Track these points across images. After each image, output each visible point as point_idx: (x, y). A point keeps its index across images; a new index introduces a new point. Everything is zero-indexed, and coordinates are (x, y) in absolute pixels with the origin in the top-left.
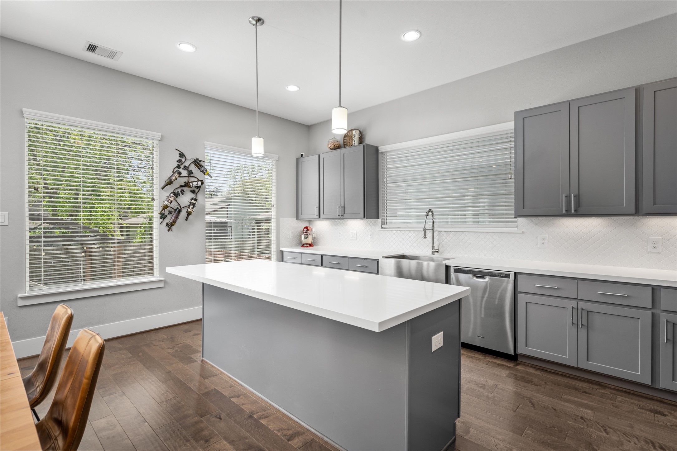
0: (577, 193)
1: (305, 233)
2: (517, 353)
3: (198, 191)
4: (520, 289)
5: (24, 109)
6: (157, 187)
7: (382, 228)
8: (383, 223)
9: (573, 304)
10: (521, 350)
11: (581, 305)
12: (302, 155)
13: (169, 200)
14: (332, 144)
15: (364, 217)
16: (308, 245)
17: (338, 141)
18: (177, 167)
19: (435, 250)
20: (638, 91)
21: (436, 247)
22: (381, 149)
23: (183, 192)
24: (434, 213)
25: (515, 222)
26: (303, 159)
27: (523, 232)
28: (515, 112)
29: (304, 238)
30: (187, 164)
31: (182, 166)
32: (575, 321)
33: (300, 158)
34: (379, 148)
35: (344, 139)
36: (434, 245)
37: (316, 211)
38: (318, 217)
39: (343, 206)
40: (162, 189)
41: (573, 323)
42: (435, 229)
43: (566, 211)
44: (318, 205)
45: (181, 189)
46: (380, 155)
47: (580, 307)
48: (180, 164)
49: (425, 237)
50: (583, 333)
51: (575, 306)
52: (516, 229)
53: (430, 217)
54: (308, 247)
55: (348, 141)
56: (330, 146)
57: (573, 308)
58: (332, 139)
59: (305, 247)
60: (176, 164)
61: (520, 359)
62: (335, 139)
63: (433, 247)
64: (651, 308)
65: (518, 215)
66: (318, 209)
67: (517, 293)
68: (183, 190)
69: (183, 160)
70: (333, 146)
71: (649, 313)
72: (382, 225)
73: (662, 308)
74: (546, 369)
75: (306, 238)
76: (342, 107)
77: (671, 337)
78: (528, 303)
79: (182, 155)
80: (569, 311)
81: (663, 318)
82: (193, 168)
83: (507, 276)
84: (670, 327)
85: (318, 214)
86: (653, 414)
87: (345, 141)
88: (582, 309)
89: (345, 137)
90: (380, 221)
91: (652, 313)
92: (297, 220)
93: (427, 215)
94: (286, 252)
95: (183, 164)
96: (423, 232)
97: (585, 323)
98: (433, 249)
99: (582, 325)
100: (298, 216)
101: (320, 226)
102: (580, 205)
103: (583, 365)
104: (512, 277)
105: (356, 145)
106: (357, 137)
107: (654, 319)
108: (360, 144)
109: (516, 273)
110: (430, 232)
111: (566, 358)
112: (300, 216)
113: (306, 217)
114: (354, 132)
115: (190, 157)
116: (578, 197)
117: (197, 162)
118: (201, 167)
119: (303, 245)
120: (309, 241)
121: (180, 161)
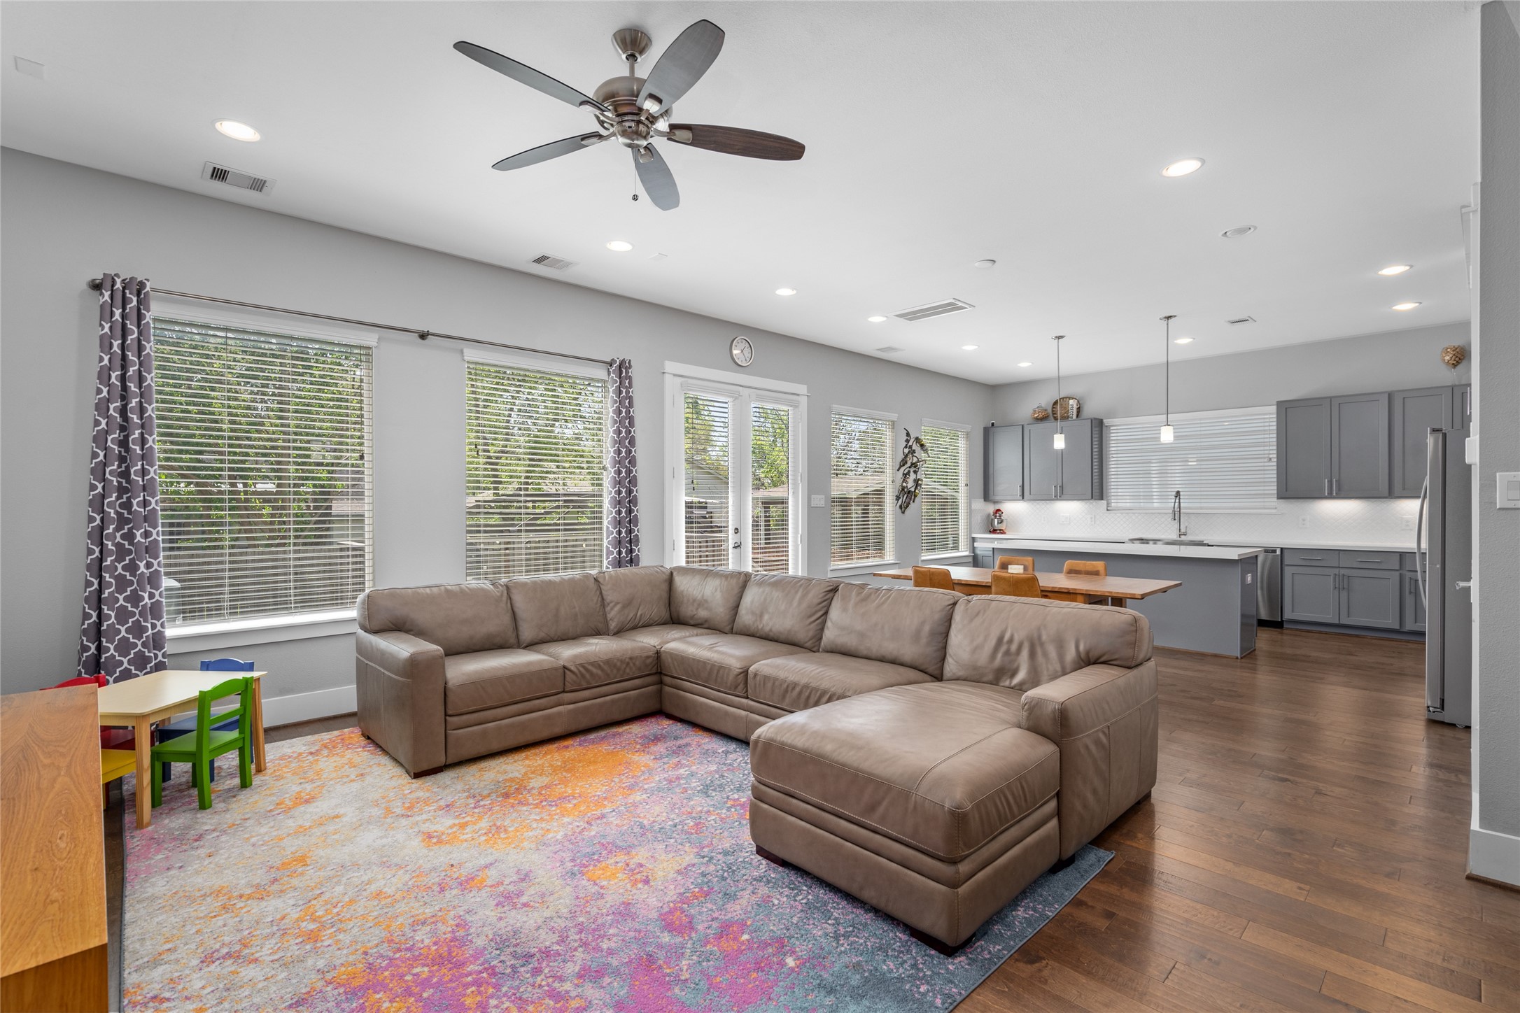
0: (1338, 478)
2: (1283, 619)
3: (919, 471)
4: (1286, 563)
6: (893, 468)
7: (1107, 510)
8: (1108, 505)
9: (1336, 571)
10: (1287, 617)
11: (1343, 571)
12: (993, 424)
13: (904, 481)
14: (1038, 413)
15: (1092, 497)
17: (1045, 410)
18: (906, 447)
19: (1182, 533)
20: (1390, 396)
21: (1183, 530)
22: (1107, 422)
23: (910, 472)
26: (994, 430)
27: (1283, 513)
28: (1277, 402)
31: (909, 446)
32: (1337, 586)
33: (991, 428)
34: (1105, 421)
35: (1054, 408)
36: (1181, 528)
37: (1018, 490)
38: (1020, 497)
39: (1061, 484)
40: (898, 470)
41: (1335, 588)
43: (1328, 494)
44: (1019, 483)
45: (909, 469)
46: (1104, 429)
47: (1341, 574)
48: (907, 443)
49: (1173, 521)
50: (1344, 594)
51: (1337, 574)
52: (1276, 510)
55: (1059, 410)
56: (1035, 415)
57: (1335, 575)
58: (1038, 407)
60: (905, 444)
61: (1285, 625)
62: (1042, 407)
64: (1399, 569)
65: (1280, 498)
66: (1020, 487)
67: (1282, 564)
69: (908, 438)
70: (1039, 416)
71: (1397, 574)
72: (1107, 507)
73: (1407, 568)
74: (1311, 631)
77: (1413, 590)
78: (1293, 575)
79: (908, 434)
80: (1332, 578)
82: (915, 446)
83: (1274, 551)
84: (1413, 582)
85: (1020, 494)
87: (1054, 410)
88: (1343, 575)
89: (1055, 405)
90: (1104, 502)
91: (1400, 573)
92: (986, 500)
93: (1176, 497)
94: (980, 538)
96: (1171, 515)
97: (1345, 586)
98: (1180, 532)
99: (1343, 588)
100: (987, 497)
101: (1013, 508)
102: (1339, 489)
103: (1345, 621)
104: (1278, 552)
105: (1074, 417)
106: (1075, 407)
107: (1401, 577)
108: (1077, 416)
109: (1282, 549)
110: (1177, 514)
111: (1330, 618)
112: (992, 498)
113: (997, 498)
114: (1071, 402)
115: (913, 435)
116: (1338, 482)
117: (917, 439)
118: (922, 446)
119: (994, 531)
120: (1002, 526)
121: (907, 441)
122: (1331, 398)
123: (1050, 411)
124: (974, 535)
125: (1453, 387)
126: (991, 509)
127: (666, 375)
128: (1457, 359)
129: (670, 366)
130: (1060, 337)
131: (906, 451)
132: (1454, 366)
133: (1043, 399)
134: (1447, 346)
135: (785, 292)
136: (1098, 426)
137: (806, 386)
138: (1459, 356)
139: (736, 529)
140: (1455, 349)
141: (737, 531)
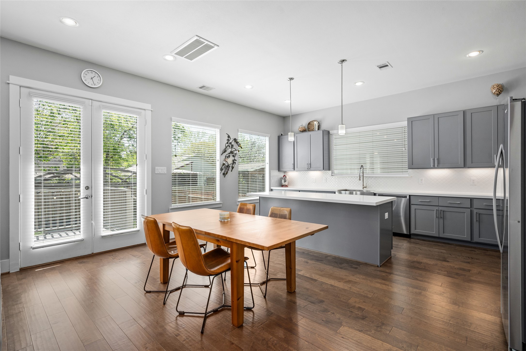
0: (438, 157)
1: (284, 179)
2: (411, 233)
3: (236, 156)
4: (412, 203)
5: (173, 118)
6: (219, 154)
7: (332, 175)
8: (332, 173)
9: (437, 208)
10: (413, 231)
11: (441, 208)
12: (282, 134)
13: (226, 160)
14: (302, 129)
15: (323, 169)
16: (286, 186)
17: (304, 127)
18: (227, 143)
19: (364, 187)
21: (365, 185)
22: (331, 132)
23: (229, 156)
24: (364, 168)
25: (407, 172)
26: (282, 137)
27: (411, 177)
28: (408, 118)
29: (284, 182)
30: (231, 141)
31: (229, 143)
32: (438, 216)
33: (281, 136)
34: (330, 131)
35: (308, 126)
36: (364, 184)
37: (292, 166)
38: (293, 170)
39: (310, 163)
40: (222, 155)
41: (437, 217)
42: (364, 176)
43: (433, 166)
44: (293, 163)
45: (229, 154)
46: (330, 135)
47: (440, 209)
48: (228, 141)
49: (360, 180)
50: (441, 221)
51: (438, 209)
52: (408, 175)
53: (362, 169)
54: (286, 187)
55: (310, 127)
56: (300, 130)
58: (301, 126)
59: (284, 187)
60: (227, 141)
61: (412, 237)
62: (303, 126)
63: (363, 185)
64: (470, 207)
65: (410, 168)
66: (293, 165)
67: (410, 205)
68: (230, 155)
69: (229, 139)
70: (302, 130)
71: (469, 210)
72: (332, 174)
73: (475, 207)
74: (424, 240)
75: (285, 182)
76: (343, 124)
77: (478, 219)
78: (416, 209)
79: (229, 137)
80: (435, 212)
81: (475, 211)
82: (233, 143)
83: (405, 197)
84: (478, 215)
85: (293, 168)
86: (470, 251)
87: (308, 127)
88: (441, 210)
89: (308, 125)
90: (330, 172)
91: (471, 210)
92: (278, 171)
93: (361, 168)
94: (275, 189)
95: (229, 141)
96: (359, 177)
97: (442, 216)
98: (363, 186)
99: (441, 217)
100: (279, 169)
101: (292, 175)
102: (439, 163)
103: (441, 236)
104: (408, 197)
105: (317, 129)
106: (317, 125)
107: (471, 212)
108: (318, 129)
109: (410, 196)
110: (362, 177)
111: (434, 233)
112: (281, 169)
113: (285, 170)
114: (315, 122)
115: (232, 137)
116: (438, 160)
117: (235, 140)
118: (237, 143)
119: (282, 186)
120: (286, 183)
121: (228, 140)
122: (434, 115)
123: (307, 127)
124: (272, 188)
125: (498, 106)
126: (282, 175)
127: (10, 84)
128: (499, 91)
129: (13, 79)
130: (291, 79)
131: (227, 145)
132: (498, 95)
133: (303, 122)
134: (494, 84)
135: (69, 22)
136: (327, 134)
137: (150, 105)
138: (501, 89)
139: (87, 187)
140: (498, 86)
141: (87, 188)
